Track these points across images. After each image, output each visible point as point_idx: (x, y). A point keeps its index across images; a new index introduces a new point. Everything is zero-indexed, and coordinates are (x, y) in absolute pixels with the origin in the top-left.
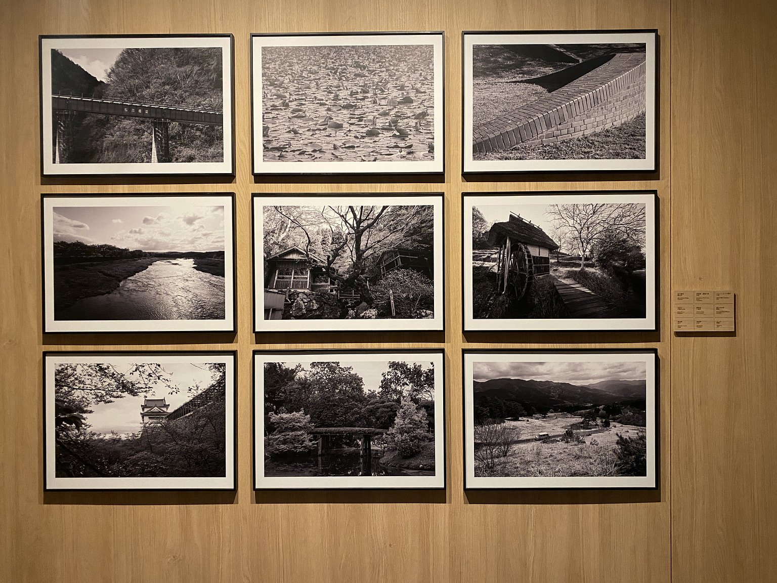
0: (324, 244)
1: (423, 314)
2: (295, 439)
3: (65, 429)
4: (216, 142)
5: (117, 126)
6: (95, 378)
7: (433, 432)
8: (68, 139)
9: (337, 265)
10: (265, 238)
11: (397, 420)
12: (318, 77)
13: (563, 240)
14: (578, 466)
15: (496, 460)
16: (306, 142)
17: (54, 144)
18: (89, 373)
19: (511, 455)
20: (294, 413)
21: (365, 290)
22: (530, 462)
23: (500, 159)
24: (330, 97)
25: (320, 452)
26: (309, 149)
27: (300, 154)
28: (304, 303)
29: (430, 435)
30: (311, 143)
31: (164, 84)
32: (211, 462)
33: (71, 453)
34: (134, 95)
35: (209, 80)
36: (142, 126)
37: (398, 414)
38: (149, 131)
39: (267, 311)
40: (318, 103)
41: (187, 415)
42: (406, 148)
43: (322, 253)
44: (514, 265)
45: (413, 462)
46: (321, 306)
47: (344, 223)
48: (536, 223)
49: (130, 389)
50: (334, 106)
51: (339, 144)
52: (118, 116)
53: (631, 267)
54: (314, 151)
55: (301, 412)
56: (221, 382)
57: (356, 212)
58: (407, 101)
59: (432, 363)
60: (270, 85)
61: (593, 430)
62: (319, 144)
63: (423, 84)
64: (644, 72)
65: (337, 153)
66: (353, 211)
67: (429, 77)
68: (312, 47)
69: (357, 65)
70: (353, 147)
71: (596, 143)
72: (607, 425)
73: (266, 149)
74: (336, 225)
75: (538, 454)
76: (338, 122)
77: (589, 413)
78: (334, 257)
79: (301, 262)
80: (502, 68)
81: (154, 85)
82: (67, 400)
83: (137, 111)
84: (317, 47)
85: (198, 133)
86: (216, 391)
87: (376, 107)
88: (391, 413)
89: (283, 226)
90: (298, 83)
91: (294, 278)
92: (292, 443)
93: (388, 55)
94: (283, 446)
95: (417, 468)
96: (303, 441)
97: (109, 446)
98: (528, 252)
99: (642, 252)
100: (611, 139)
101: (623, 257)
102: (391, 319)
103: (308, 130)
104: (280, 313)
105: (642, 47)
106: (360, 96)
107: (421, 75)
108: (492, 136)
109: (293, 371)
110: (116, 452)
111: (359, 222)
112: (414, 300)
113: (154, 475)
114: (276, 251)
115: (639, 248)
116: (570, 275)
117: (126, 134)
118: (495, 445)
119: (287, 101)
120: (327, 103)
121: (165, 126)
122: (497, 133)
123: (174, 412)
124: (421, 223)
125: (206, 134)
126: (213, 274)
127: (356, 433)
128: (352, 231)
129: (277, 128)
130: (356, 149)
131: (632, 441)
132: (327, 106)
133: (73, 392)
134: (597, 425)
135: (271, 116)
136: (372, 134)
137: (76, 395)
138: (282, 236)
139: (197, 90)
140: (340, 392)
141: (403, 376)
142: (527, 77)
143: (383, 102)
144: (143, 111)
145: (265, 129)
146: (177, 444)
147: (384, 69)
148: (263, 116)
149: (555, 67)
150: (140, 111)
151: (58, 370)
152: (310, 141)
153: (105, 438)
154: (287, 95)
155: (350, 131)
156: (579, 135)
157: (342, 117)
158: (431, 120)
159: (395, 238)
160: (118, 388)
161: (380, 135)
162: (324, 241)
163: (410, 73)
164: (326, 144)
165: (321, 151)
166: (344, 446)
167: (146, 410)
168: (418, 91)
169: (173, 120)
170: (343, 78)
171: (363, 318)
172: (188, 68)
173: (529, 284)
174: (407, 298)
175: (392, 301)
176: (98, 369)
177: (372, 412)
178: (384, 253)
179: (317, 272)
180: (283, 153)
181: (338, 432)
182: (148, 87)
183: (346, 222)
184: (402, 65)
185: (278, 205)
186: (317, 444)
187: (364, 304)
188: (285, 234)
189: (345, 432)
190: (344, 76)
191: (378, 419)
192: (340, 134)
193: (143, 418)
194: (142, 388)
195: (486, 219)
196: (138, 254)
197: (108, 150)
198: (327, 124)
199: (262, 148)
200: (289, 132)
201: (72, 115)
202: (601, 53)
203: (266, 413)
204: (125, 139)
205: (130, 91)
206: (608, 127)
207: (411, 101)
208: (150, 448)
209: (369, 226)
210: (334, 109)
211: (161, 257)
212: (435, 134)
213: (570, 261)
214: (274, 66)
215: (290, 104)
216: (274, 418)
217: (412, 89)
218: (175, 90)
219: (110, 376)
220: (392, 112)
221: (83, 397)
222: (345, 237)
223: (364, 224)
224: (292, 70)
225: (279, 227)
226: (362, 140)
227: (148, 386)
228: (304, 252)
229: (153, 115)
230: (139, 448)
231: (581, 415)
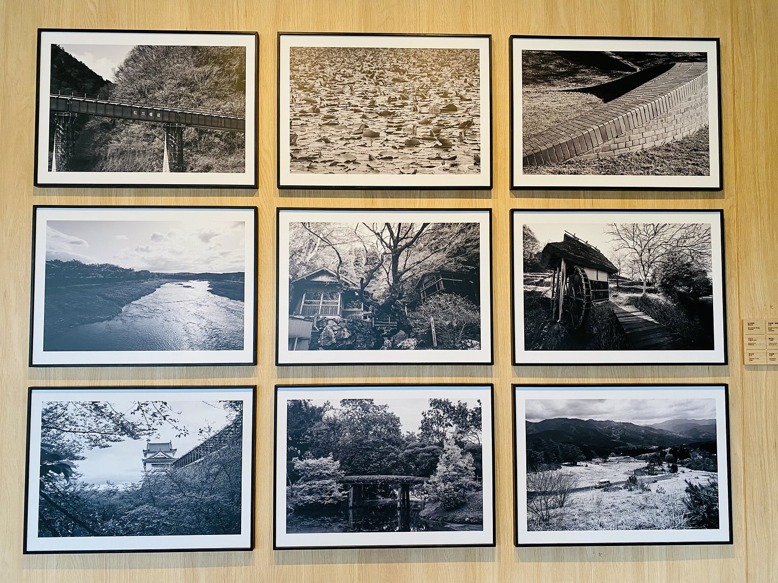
0: (357, 264)
1: (469, 344)
2: (322, 489)
3: (52, 479)
4: (237, 150)
5: (124, 131)
6: (90, 419)
7: (481, 480)
8: (68, 144)
9: (372, 289)
10: (291, 257)
11: (440, 467)
12: (352, 82)
13: (622, 264)
14: (643, 517)
15: (551, 511)
16: (339, 152)
17: (51, 149)
18: (83, 413)
19: (568, 506)
20: (322, 458)
21: (403, 316)
22: (589, 513)
23: (553, 173)
24: (365, 103)
25: (351, 504)
26: (342, 160)
27: (331, 165)
28: (334, 331)
29: (477, 484)
30: (344, 153)
31: (179, 85)
32: (224, 516)
33: (59, 508)
34: (145, 97)
35: (230, 82)
36: (153, 131)
37: (441, 460)
38: (161, 137)
39: (291, 340)
40: (352, 110)
41: (197, 461)
42: (449, 159)
43: (355, 275)
44: (569, 291)
45: (459, 515)
46: (353, 334)
47: (379, 241)
48: (593, 243)
49: (128, 430)
50: (370, 113)
51: (374, 154)
52: (126, 119)
53: (697, 294)
54: (348, 162)
55: (329, 458)
56: (238, 424)
57: (394, 230)
58: (451, 108)
59: (479, 401)
60: (299, 89)
61: (659, 475)
62: (354, 154)
63: (468, 91)
64: (706, 83)
65: (372, 164)
66: (390, 229)
67: (475, 84)
68: (347, 48)
69: (396, 69)
70: (391, 158)
71: (656, 158)
72: (674, 470)
73: (293, 159)
74: (371, 244)
75: (598, 504)
76: (374, 130)
77: (654, 456)
78: (369, 279)
79: (332, 285)
80: (553, 75)
81: (168, 86)
82: (56, 445)
83: (147, 114)
84: (351, 49)
85: (217, 140)
86: (231, 433)
87: (416, 115)
88: (433, 458)
89: (311, 245)
90: (330, 87)
91: (323, 303)
92: (319, 493)
93: (430, 59)
94: (308, 497)
95: (462, 521)
96: (332, 492)
97: (104, 499)
98: (585, 276)
99: (708, 277)
100: (672, 154)
101: (688, 282)
102: (432, 350)
103: (341, 139)
104: (307, 342)
105: (703, 57)
106: (398, 103)
107: (466, 81)
108: (543, 148)
109: (321, 410)
110: (112, 506)
111: (397, 240)
112: (458, 328)
113: (155, 532)
114: (303, 272)
115: (704, 272)
116: (632, 302)
117: (135, 139)
118: (550, 493)
119: (318, 107)
120: (362, 109)
121: (180, 131)
122: (549, 145)
123: (181, 458)
124: (466, 242)
125: (225, 140)
126: (231, 299)
127: (393, 481)
128: (388, 251)
129: (306, 137)
130: (394, 160)
131: (702, 488)
132: (362, 113)
133: (62, 435)
134: (663, 470)
135: (299, 122)
136: (411, 144)
137: (65, 439)
138: (311, 256)
139: (216, 92)
140: (374, 434)
141: (446, 416)
142: (580, 86)
143: (424, 110)
144: (155, 115)
145: (293, 137)
146: (184, 495)
147: (426, 74)
148: (291, 123)
149: (611, 76)
150: (151, 114)
151: (46, 410)
152: (343, 151)
153: (99, 489)
154: (318, 100)
155: (387, 140)
156: (638, 149)
157: (379, 125)
158: (477, 130)
159: (437, 259)
160: (116, 430)
161: (421, 146)
162: (356, 261)
163: (453, 79)
164: (360, 155)
165: (354, 162)
166: (379, 497)
167: (149, 456)
168: (462, 98)
169: (188, 125)
170: (380, 83)
171: (400, 348)
172: (207, 68)
173: (587, 312)
174: (450, 326)
175: (433, 330)
176: (93, 407)
177: (411, 457)
178: (424, 276)
179: (349, 297)
180: (313, 164)
181: (372, 481)
182: (160, 88)
183: (382, 240)
184: (445, 69)
185: (307, 221)
186: (348, 494)
187: (402, 332)
188: (314, 253)
189: (380, 480)
190: (381, 81)
191: (418, 465)
192: (376, 144)
193: (145, 465)
194: (144, 430)
195: (538, 239)
196: (144, 275)
197: (113, 157)
198: (362, 133)
199: (290, 157)
200: (320, 141)
201: (73, 118)
202: (660, 62)
203: (289, 458)
204: (133, 144)
205: (141, 92)
206: (668, 141)
207: (455, 109)
208: (152, 500)
209: (408, 246)
210: (370, 116)
211: (171, 278)
212: (481, 145)
213: (630, 286)
214: (304, 68)
215: (321, 110)
216: (299, 464)
217: (456, 96)
218: (192, 92)
219: (107, 416)
220: (434, 121)
221: (74, 441)
222: (380, 257)
223: (402, 243)
224: (323, 72)
225: (307, 245)
226: (400, 151)
227: (151, 428)
228: (334, 274)
229: (166, 119)
230: (139, 501)
231: (645, 459)
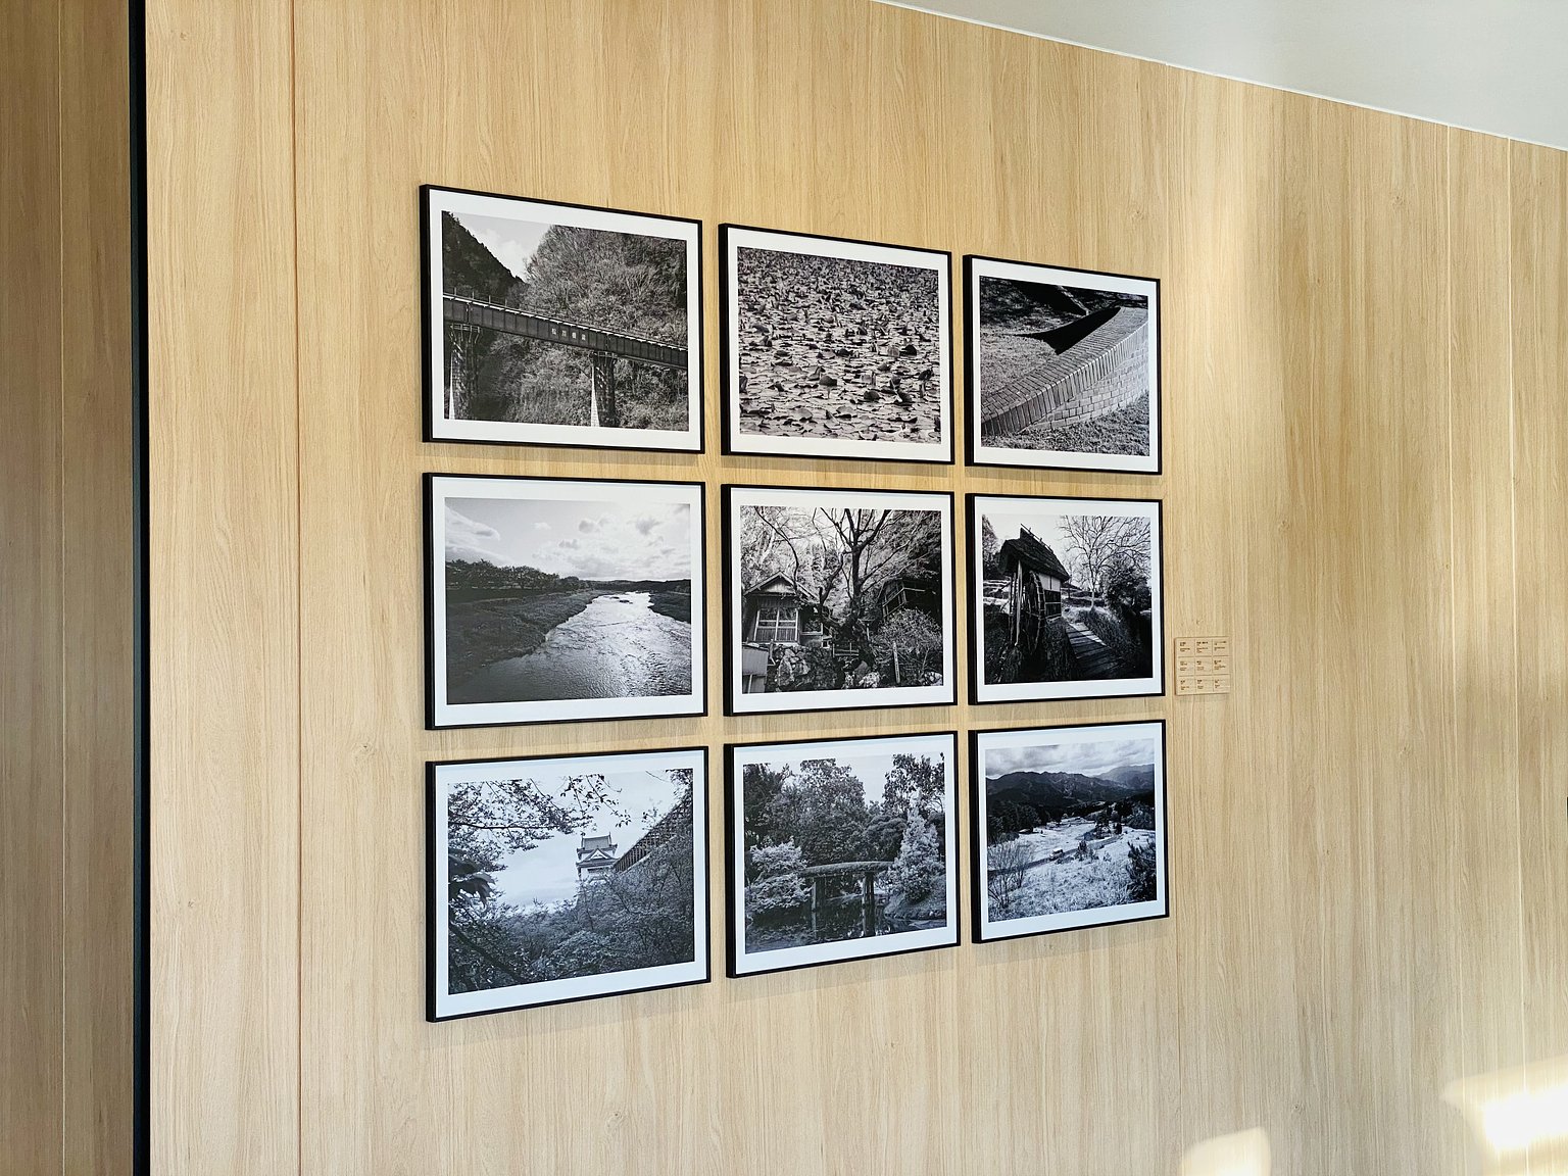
0: (815, 568)
1: (932, 679)
2: (784, 888)
3: (464, 902)
4: (679, 397)
5: (540, 359)
6: (509, 807)
7: (944, 860)
8: (469, 376)
9: (832, 603)
10: (743, 558)
11: (904, 846)
12: (807, 304)
13: (1073, 568)
14: (1092, 893)
15: (1010, 894)
16: (793, 404)
17: (447, 384)
18: (501, 798)
19: (1026, 886)
20: (782, 845)
21: (865, 641)
22: (1044, 892)
23: (1010, 447)
24: (822, 336)
25: (813, 906)
26: (797, 417)
27: (785, 424)
28: (792, 664)
29: (940, 864)
30: (799, 407)
31: (608, 292)
32: (675, 937)
33: (474, 946)
34: (566, 307)
35: (669, 292)
36: (577, 361)
37: (905, 836)
38: (587, 371)
39: (745, 678)
40: (807, 345)
41: (642, 860)
42: (909, 422)
43: (813, 584)
44: (1025, 605)
45: (923, 908)
46: (812, 668)
47: (838, 535)
48: (1048, 542)
49: (558, 821)
50: (827, 350)
51: (832, 411)
52: (543, 341)
53: (1138, 608)
54: (803, 420)
55: (791, 843)
56: (688, 802)
57: (853, 519)
58: (910, 351)
59: (942, 755)
60: (749, 310)
61: (1106, 838)
62: (809, 409)
63: (927, 328)
64: (1147, 336)
65: (830, 426)
66: (850, 518)
67: (934, 319)
68: (801, 255)
69: (854, 292)
70: (848, 417)
71: (1103, 431)
72: (1118, 830)
73: (743, 411)
74: (829, 538)
75: (1053, 880)
76: (830, 376)
77: (1102, 815)
78: (828, 589)
79: (789, 598)
80: (1010, 314)
81: (594, 292)
82: (467, 850)
83: (569, 334)
84: (805, 256)
85: (655, 380)
86: (680, 816)
87: (875, 357)
88: (897, 835)
89: (765, 541)
90: (783, 311)
91: (780, 624)
92: (779, 893)
93: (888, 280)
94: (769, 900)
95: (927, 917)
96: (793, 890)
97: (532, 926)
98: (1040, 584)
99: (1148, 585)
100: (1117, 426)
101: (1132, 594)
102: (895, 689)
103: (796, 387)
104: (762, 682)
105: (1145, 300)
106: (857, 339)
107: (925, 315)
108: (1001, 412)
109: (780, 777)
110: (541, 936)
111: (857, 534)
112: (921, 657)
113: (595, 970)
114: (757, 580)
115: (1145, 579)
116: (1084, 618)
117: (555, 374)
118: (1009, 871)
119: (770, 338)
120: (818, 345)
121: (609, 365)
122: (1006, 409)
123: (623, 858)
124: (928, 538)
125: (666, 382)
126: (676, 619)
127: (857, 870)
128: (849, 549)
129: (757, 381)
130: (853, 420)
131: (1143, 851)
132: (818, 351)
133: (475, 833)
134: (1109, 832)
135: (750, 359)
136: (871, 397)
137: (480, 840)
138: (765, 555)
139: (653, 307)
140: (836, 807)
141: (909, 777)
142: (1035, 330)
143: (884, 351)
144: (579, 337)
145: (743, 380)
146: (628, 912)
147: (884, 301)
148: (740, 359)
149: (1063, 318)
150: (574, 335)
151: (453, 796)
152: (798, 404)
153: (524, 913)
154: (770, 328)
155: (845, 391)
156: (1086, 418)
157: (836, 368)
158: (937, 383)
159: (899, 560)
160: (543, 821)
161: (881, 401)
162: (815, 563)
163: (912, 310)
164: (817, 411)
165: (811, 420)
166: (843, 893)
167: (584, 857)
168: (922, 339)
169: (621, 355)
170: (837, 308)
171: (862, 687)
172: (640, 269)
173: (1042, 630)
174: (913, 653)
175: (896, 660)
176: (513, 789)
177: (875, 835)
178: (886, 584)
179: (807, 615)
180: (766, 421)
181: (836, 871)
182: (585, 295)
183: (841, 533)
184: (904, 295)
185: (760, 506)
186: (810, 892)
187: (864, 664)
188: (768, 552)
189: (844, 869)
190: (838, 305)
191: (882, 845)
192: (834, 395)
193: (580, 871)
194: (578, 819)
195: (996, 534)
196: (571, 584)
197: (528, 398)
198: (818, 379)
199: (739, 410)
200: (772, 387)
201: (475, 334)
202: (1107, 304)
203: (747, 849)
204: (553, 381)
205: (560, 299)
206: (1114, 408)
207: (914, 352)
208: (590, 923)
209: (869, 541)
210: (827, 355)
211: (604, 589)
212: (941, 404)
213: (1080, 598)
214: (753, 280)
215: (773, 343)
216: (758, 855)
217: (916, 334)
218: (623, 304)
219: (532, 801)
220: (894, 367)
221: (491, 842)
222: (840, 558)
223: (863, 538)
224: (775, 288)
225: (760, 540)
226: (859, 407)
227: (586, 815)
228: (791, 582)
229: (593, 344)
230: (574, 925)
231: (1094, 819)
